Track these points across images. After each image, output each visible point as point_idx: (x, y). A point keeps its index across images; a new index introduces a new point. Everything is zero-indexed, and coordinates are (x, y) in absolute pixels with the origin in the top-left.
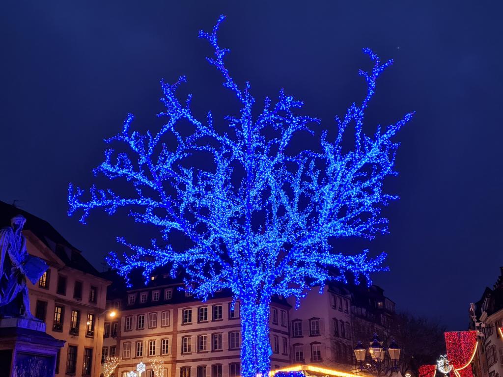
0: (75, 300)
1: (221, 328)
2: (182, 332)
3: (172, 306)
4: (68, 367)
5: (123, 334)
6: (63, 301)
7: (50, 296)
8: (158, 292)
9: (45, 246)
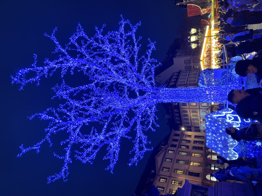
0: (179, 141)
4: (201, 144)
5: (190, 125)
6: (179, 145)
7: (177, 150)
9: (161, 152)
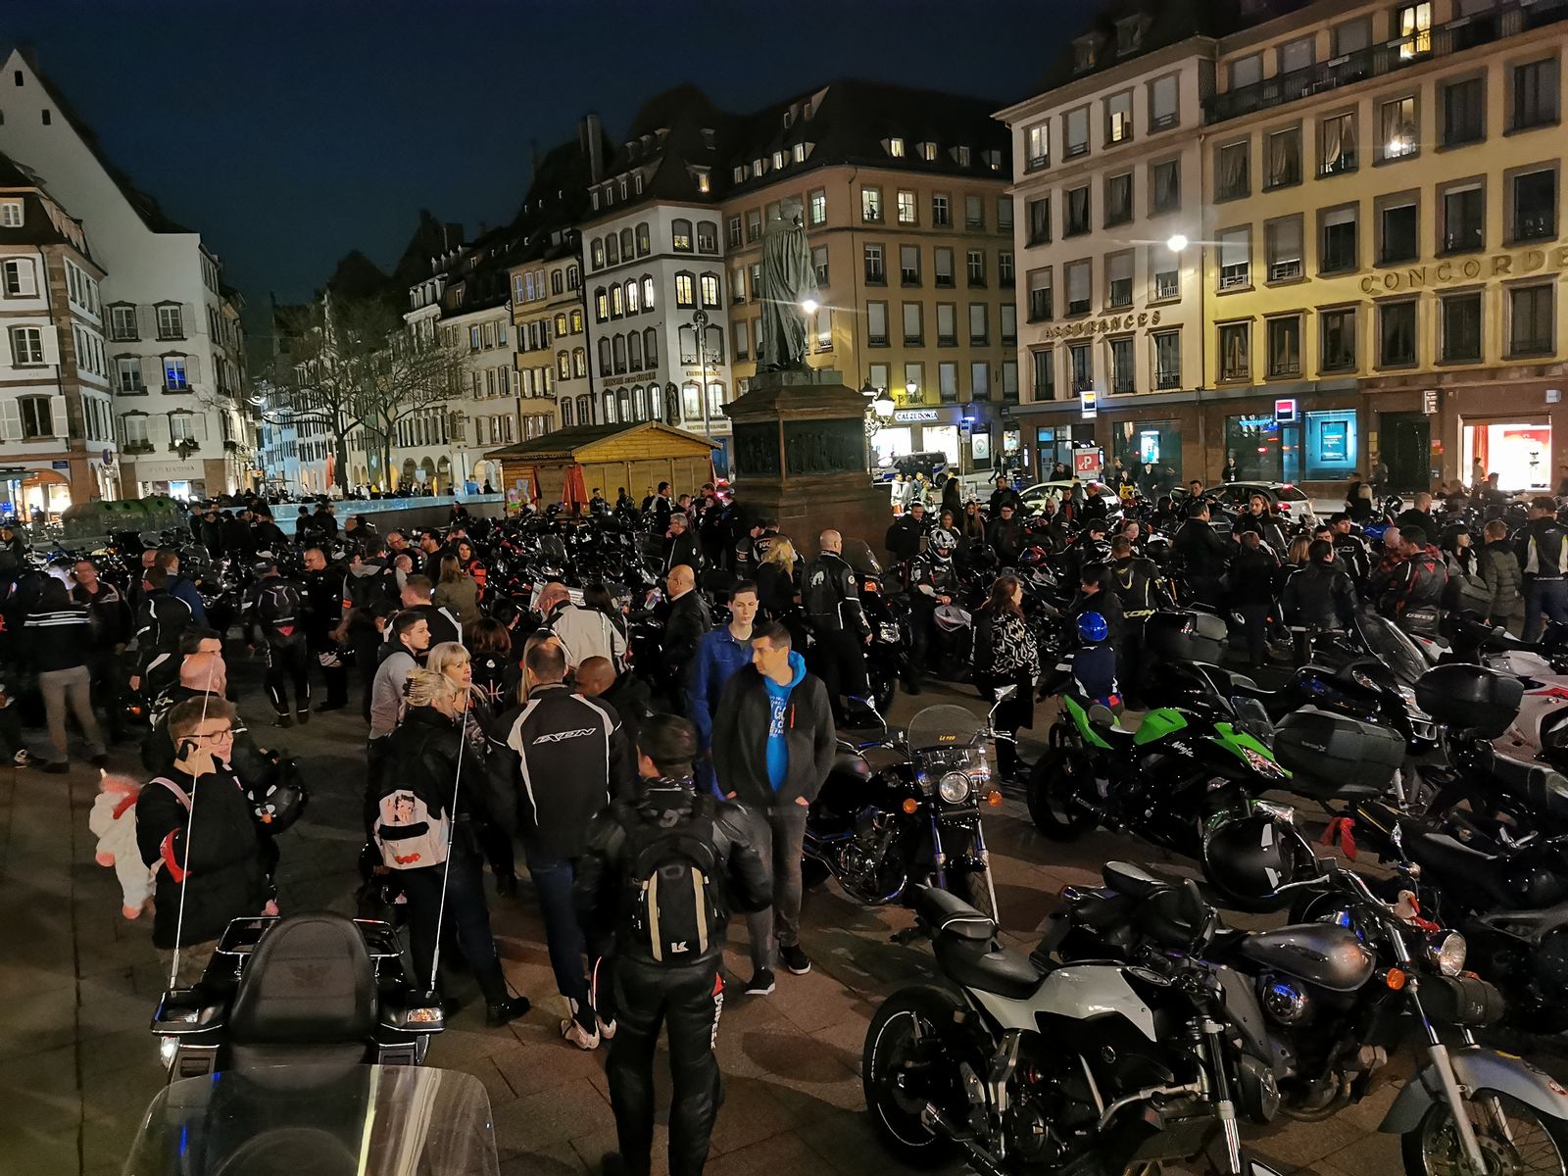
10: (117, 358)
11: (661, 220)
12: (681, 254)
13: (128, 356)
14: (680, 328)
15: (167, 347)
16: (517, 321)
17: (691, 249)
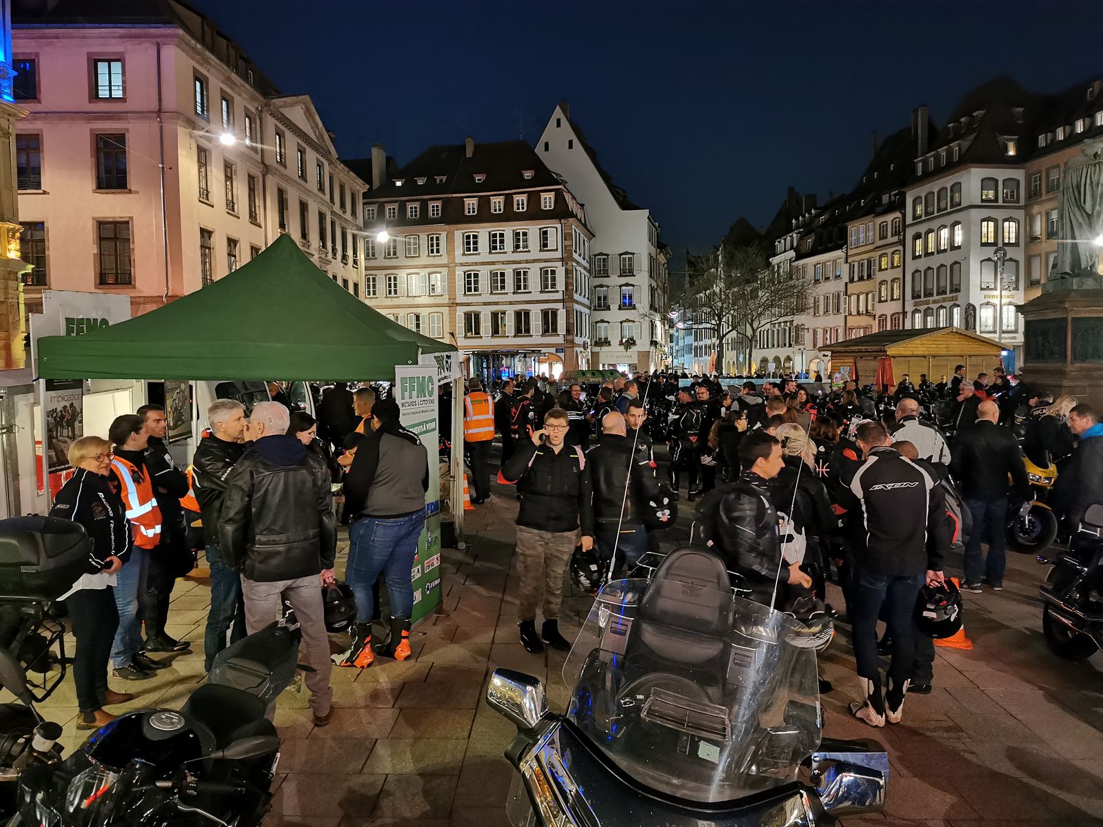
1: (527, 262)
2: (462, 265)
3: (447, 227)
8: (417, 205)
10: (595, 287)
11: (972, 181)
12: (986, 204)
13: (601, 286)
14: (982, 261)
15: (624, 280)
16: (850, 260)
17: (996, 200)
